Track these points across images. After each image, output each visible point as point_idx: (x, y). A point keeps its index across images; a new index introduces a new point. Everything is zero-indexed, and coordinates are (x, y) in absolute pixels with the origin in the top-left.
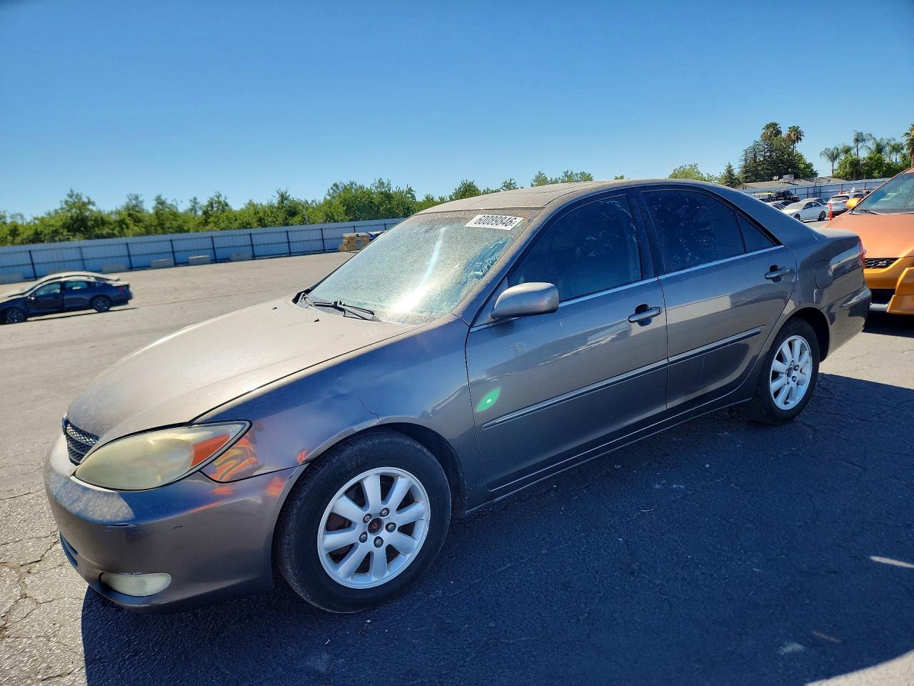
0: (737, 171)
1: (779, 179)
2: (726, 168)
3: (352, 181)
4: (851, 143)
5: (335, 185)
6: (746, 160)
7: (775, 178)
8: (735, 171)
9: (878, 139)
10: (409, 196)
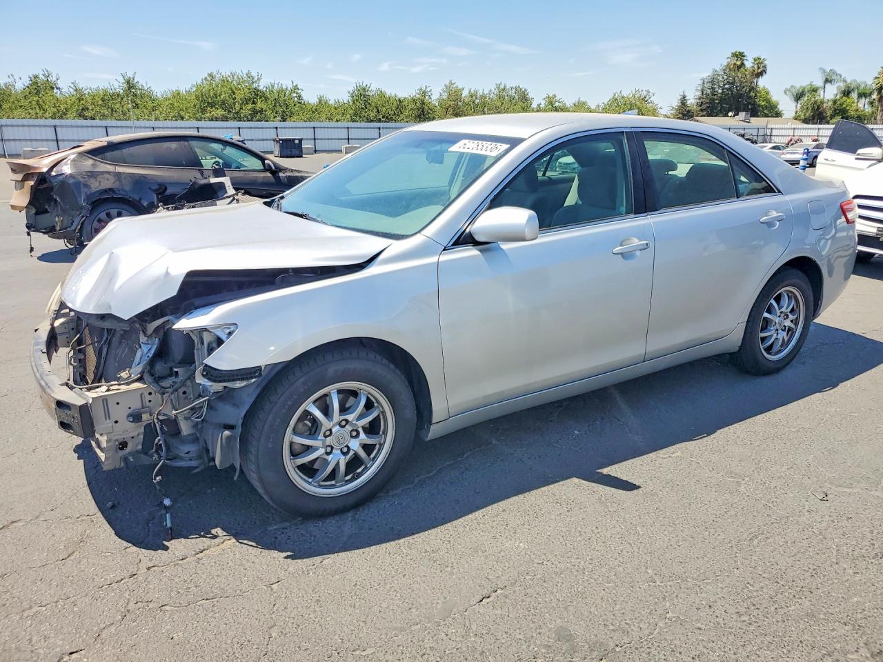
0: (692, 101)
1: (734, 116)
2: (680, 97)
3: (234, 71)
4: (819, 83)
5: (211, 75)
6: (702, 91)
7: (730, 114)
8: (689, 102)
9: (849, 81)
10: (295, 95)
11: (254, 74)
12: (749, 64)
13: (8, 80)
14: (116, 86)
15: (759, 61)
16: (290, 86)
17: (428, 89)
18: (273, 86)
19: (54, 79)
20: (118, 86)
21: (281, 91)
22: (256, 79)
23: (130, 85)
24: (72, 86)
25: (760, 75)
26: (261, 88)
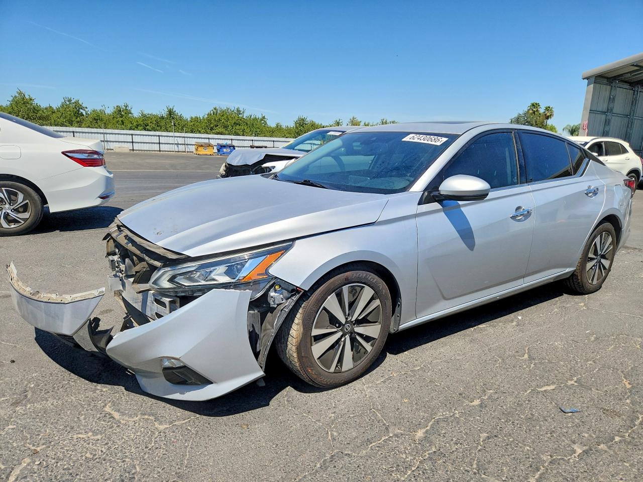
3: (229, 107)
10: (263, 122)
11: (241, 109)
12: (542, 111)
13: (101, 108)
14: (163, 113)
15: (548, 109)
16: (260, 117)
17: (340, 121)
18: (251, 117)
19: (130, 108)
20: (164, 113)
21: (255, 119)
22: (242, 112)
23: (171, 113)
24: (141, 112)
25: (547, 118)
26: (244, 117)
